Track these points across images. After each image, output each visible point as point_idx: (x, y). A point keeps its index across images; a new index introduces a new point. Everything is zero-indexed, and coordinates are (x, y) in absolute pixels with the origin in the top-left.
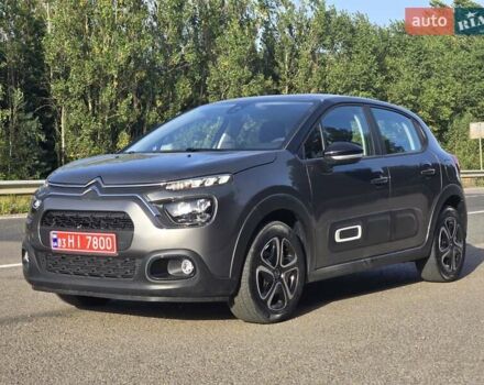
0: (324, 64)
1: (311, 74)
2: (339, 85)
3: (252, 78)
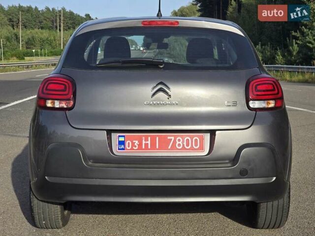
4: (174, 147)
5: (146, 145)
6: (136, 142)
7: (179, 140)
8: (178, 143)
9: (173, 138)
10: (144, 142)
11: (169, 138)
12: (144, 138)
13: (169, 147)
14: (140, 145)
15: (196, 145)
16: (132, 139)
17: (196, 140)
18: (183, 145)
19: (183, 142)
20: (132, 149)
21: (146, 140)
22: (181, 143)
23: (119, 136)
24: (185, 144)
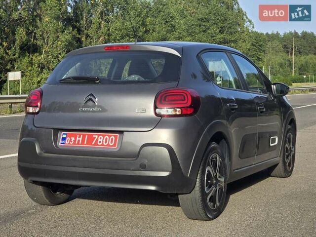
0: (108, 22)
1: (100, 27)
2: (117, 34)
3: (65, 29)
4: (96, 143)
5: (79, 141)
6: (73, 139)
7: (101, 138)
8: (99, 140)
9: (97, 136)
10: (78, 139)
11: (94, 136)
12: (78, 136)
13: (93, 143)
14: (75, 141)
15: (111, 143)
16: (71, 136)
17: (112, 138)
18: (103, 142)
19: (103, 139)
20: (69, 144)
21: (80, 137)
22: (101, 140)
23: (63, 134)
24: (104, 141)
